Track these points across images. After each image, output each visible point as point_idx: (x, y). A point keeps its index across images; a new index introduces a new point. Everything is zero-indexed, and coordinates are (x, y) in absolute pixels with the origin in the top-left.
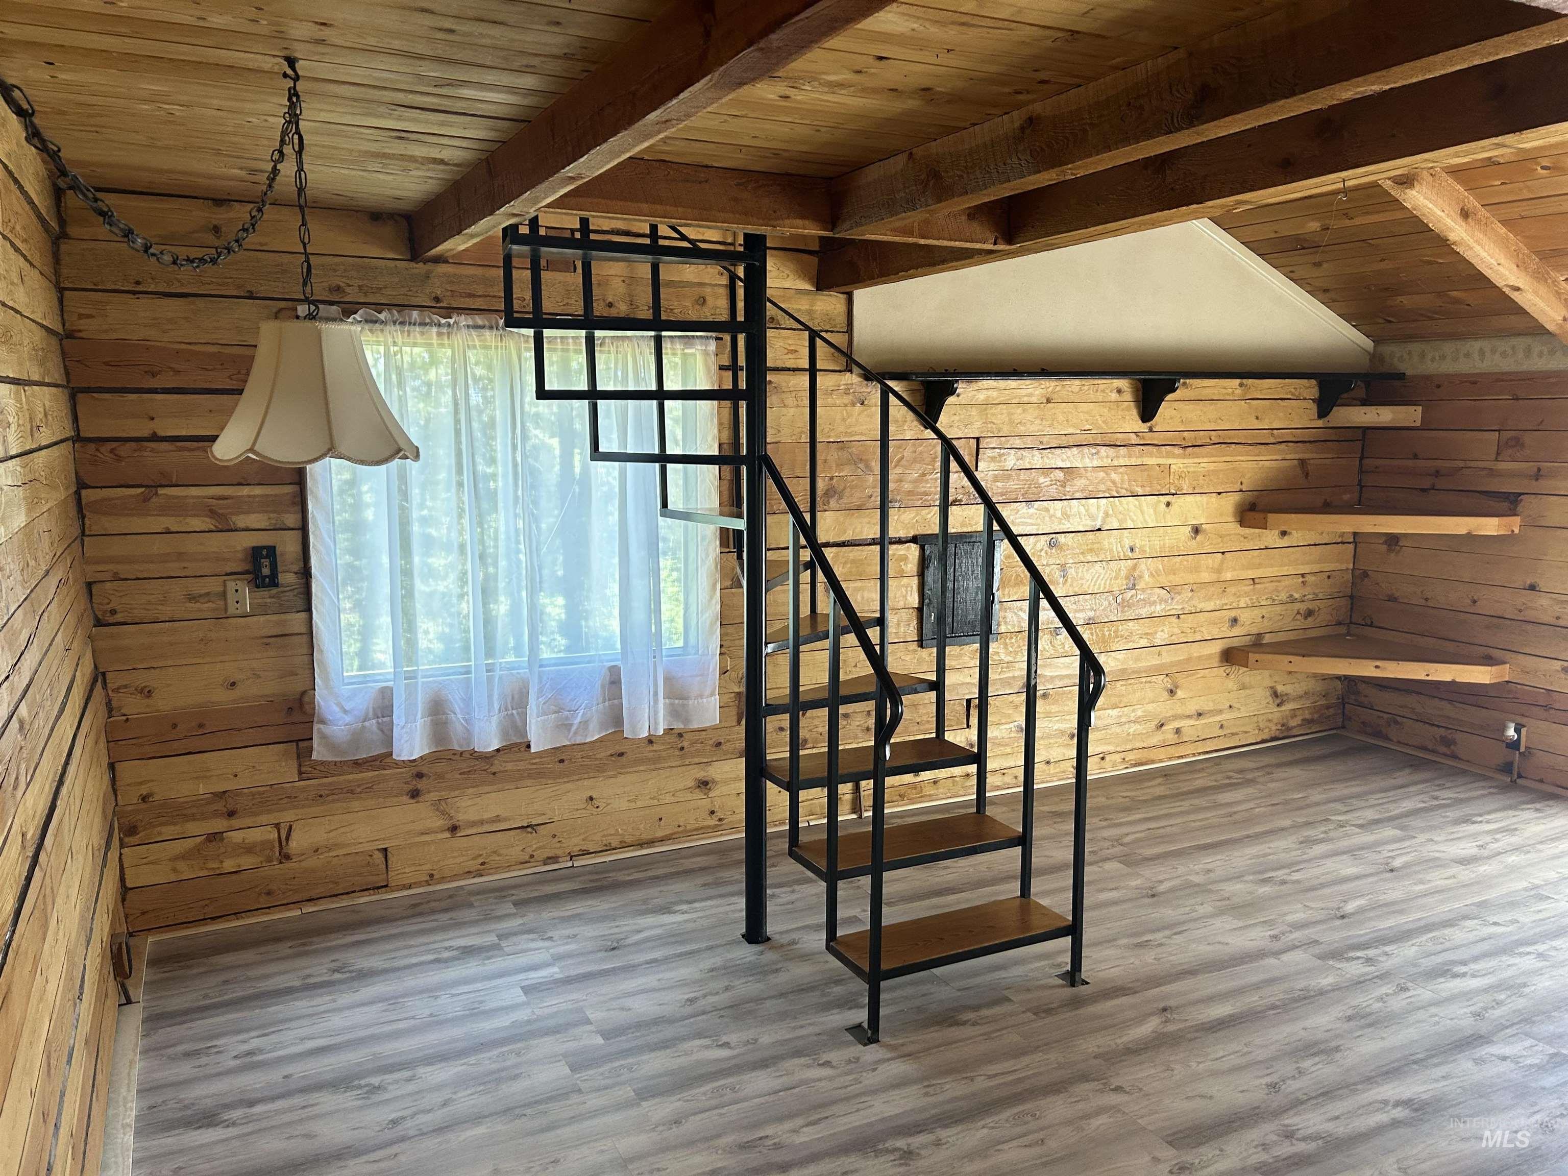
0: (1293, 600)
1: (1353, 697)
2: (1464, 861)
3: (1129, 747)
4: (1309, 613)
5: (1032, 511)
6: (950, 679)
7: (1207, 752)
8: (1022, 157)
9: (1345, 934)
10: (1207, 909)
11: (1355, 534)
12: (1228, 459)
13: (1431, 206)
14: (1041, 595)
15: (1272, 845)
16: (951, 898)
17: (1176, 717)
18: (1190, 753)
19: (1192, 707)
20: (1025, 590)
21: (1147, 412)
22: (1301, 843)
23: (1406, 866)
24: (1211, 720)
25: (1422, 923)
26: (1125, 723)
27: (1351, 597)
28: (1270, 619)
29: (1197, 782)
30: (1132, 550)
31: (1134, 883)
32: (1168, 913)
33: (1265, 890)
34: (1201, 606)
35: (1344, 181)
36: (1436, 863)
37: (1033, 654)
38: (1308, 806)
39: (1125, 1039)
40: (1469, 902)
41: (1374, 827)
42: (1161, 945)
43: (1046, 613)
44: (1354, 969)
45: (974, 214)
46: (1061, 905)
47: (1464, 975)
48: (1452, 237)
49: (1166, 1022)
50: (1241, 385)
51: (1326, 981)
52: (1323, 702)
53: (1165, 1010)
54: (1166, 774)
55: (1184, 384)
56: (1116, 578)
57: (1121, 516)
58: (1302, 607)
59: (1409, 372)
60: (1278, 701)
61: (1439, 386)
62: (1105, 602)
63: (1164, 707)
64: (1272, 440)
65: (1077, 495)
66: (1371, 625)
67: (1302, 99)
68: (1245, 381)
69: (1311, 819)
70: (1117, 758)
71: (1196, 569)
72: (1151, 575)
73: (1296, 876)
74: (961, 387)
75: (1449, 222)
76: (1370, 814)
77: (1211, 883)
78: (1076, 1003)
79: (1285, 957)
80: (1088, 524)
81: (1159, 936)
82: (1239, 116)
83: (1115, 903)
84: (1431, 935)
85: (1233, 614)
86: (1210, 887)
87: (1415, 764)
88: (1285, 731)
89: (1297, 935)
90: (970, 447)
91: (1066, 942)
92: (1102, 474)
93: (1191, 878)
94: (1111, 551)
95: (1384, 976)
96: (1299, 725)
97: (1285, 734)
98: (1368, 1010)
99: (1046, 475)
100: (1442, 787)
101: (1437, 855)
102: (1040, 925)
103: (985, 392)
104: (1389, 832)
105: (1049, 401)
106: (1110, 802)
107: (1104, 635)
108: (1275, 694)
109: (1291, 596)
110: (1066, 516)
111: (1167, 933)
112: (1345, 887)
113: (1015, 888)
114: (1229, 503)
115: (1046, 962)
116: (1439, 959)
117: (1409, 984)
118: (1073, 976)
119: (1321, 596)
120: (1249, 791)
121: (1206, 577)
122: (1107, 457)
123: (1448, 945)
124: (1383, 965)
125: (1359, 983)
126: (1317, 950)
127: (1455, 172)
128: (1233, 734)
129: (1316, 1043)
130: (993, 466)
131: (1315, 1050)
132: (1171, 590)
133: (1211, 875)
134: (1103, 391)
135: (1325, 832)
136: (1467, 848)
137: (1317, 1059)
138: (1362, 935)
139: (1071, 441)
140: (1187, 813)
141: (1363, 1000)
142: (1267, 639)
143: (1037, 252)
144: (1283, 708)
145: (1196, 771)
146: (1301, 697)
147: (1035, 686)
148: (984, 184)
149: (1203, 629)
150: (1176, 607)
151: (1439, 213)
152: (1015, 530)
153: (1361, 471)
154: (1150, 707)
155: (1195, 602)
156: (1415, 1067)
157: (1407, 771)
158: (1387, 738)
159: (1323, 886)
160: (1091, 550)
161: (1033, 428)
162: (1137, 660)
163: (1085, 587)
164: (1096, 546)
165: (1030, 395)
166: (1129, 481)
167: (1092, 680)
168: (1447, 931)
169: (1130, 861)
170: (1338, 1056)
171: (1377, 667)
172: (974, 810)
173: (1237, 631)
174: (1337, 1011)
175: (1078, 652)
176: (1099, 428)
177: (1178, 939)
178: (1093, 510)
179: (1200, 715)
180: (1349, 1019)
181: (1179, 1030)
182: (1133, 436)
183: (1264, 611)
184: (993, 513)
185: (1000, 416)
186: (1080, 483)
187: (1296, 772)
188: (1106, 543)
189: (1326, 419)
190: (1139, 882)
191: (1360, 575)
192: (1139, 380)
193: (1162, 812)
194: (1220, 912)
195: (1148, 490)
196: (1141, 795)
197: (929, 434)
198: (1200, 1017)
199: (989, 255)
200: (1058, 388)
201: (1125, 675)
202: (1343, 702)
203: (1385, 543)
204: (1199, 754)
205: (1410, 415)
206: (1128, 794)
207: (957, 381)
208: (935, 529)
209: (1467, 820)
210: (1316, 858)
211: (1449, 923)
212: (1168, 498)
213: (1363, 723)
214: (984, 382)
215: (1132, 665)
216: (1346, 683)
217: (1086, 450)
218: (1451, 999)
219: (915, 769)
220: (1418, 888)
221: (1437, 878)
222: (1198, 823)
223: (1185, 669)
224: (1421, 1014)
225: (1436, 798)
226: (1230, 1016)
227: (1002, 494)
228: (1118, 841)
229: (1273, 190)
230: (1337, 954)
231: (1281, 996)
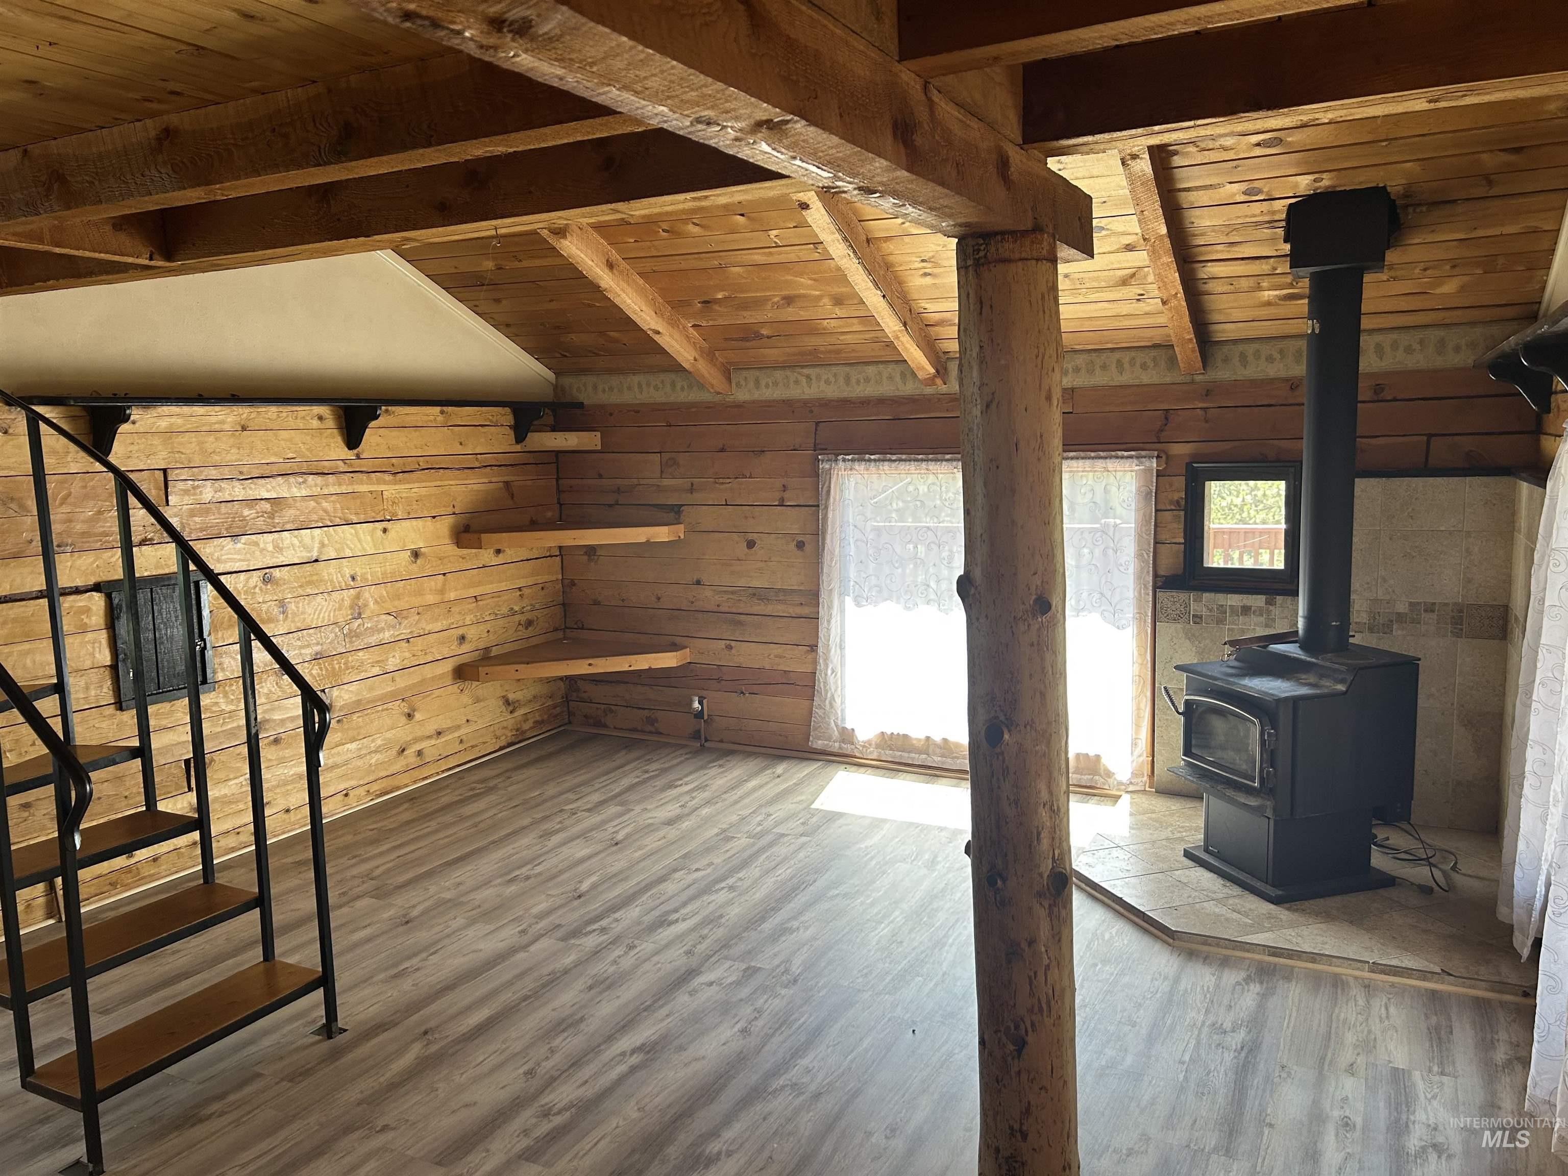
0: (513, 613)
1: (575, 694)
2: (670, 822)
3: (372, 778)
4: (529, 623)
5: (239, 545)
6: (157, 742)
7: (450, 769)
8: (162, 171)
9: (582, 911)
10: (460, 921)
11: (560, 548)
12: (438, 483)
13: (582, 255)
14: (253, 637)
15: (515, 845)
16: (184, 985)
17: (416, 740)
18: (434, 773)
19: (431, 727)
20: (234, 634)
21: (353, 439)
22: (541, 837)
23: (628, 836)
24: (450, 737)
25: (643, 884)
26: (365, 755)
27: (564, 604)
28: (495, 632)
29: (443, 799)
30: (353, 579)
31: (386, 915)
32: (423, 936)
33: (513, 888)
34: (428, 628)
35: (496, 229)
36: (650, 828)
37: (251, 700)
38: (545, 801)
39: (388, 1075)
40: (677, 856)
41: (600, 808)
42: (418, 969)
43: (260, 655)
44: (590, 942)
45: (121, 224)
46: (310, 958)
47: (677, 921)
48: (603, 284)
49: (427, 1045)
50: (442, 412)
51: (569, 960)
52: (550, 703)
53: (426, 1033)
54: (411, 798)
55: (387, 411)
56: (340, 609)
57: (338, 546)
58: (523, 618)
59: (586, 402)
60: (511, 708)
61: (611, 414)
62: (330, 635)
63: (403, 732)
64: (477, 465)
65: (288, 527)
66: (582, 628)
67: (439, 150)
68: (445, 408)
69: (548, 813)
70: (361, 791)
71: (420, 593)
72: (376, 602)
73: (538, 869)
74: (136, 413)
75: (598, 270)
76: (596, 797)
77: (462, 896)
78: (335, 1055)
79: (532, 949)
80: (304, 556)
81: (415, 961)
82: (384, 158)
83: (369, 940)
84: (649, 894)
85: (460, 632)
86: (461, 899)
87: (629, 745)
88: (520, 735)
89: (543, 924)
90: (156, 480)
91: (318, 995)
92: (313, 504)
93: (443, 895)
94: (332, 581)
95: (614, 942)
96: (531, 728)
97: (520, 738)
98: (605, 975)
99: (251, 508)
100: (650, 761)
101: (650, 821)
102: (287, 986)
103: (168, 419)
104: (613, 809)
105: (244, 429)
106: (359, 837)
107: (334, 668)
108: (507, 702)
109: (512, 609)
110: (278, 549)
111: (424, 955)
112: (580, 868)
113: (257, 954)
114: (444, 526)
115: (300, 1022)
116: (656, 913)
117: (636, 942)
118: (330, 1028)
119: (537, 606)
120: (492, 798)
121: (431, 599)
122: (316, 485)
123: (663, 898)
124: (615, 930)
125: (596, 953)
126: (560, 933)
127: (598, 227)
128: (473, 747)
129: (564, 1020)
130: (187, 499)
131: (564, 1026)
132: (398, 615)
133: (461, 887)
134: (303, 418)
135: (560, 822)
136: (671, 810)
137: (566, 1034)
138: (596, 909)
139: (275, 470)
140: (436, 831)
141: (601, 967)
142: (494, 652)
143: (204, 271)
144: (516, 714)
145: (440, 789)
146: (530, 701)
147: (257, 734)
148: (121, 194)
149: (434, 650)
150: (404, 632)
151: (590, 263)
152: (217, 568)
153: (559, 491)
154: (389, 735)
155: (423, 624)
156: (645, 1014)
157: (623, 752)
158: (605, 726)
159: (561, 872)
160: (310, 583)
161: (232, 456)
162: (371, 689)
163: (308, 620)
164: (315, 578)
165: (222, 422)
166: (342, 509)
167: (317, 719)
168: (662, 887)
169: (382, 893)
170: (582, 1026)
171: (590, 665)
172: (202, 881)
173: (466, 648)
174: (580, 984)
175: (299, 693)
176: (303, 457)
177: (434, 959)
178: (307, 540)
179: (439, 733)
180: (590, 988)
181: (442, 1048)
182: (340, 463)
183: (488, 626)
184: (187, 552)
185: (189, 446)
186: (290, 513)
187: (533, 772)
188: (325, 574)
189: (524, 444)
190: (392, 912)
191: (568, 584)
192: (340, 407)
193: (412, 836)
194: (472, 922)
195: (362, 518)
196: (388, 824)
197: (98, 466)
198: (461, 1029)
199: (146, 272)
200: (253, 416)
201: (358, 707)
202: (567, 699)
203: (586, 553)
204: (443, 772)
205: (589, 440)
206: (375, 826)
207: (129, 407)
208: (118, 574)
209: (671, 786)
210: (555, 848)
211: (662, 879)
212: (385, 524)
213: (585, 716)
214: (165, 408)
215: (367, 695)
216: (567, 682)
217: (292, 479)
218: (667, 946)
219: (128, 849)
220: (637, 855)
221: (651, 842)
222: (447, 840)
223: (420, 690)
224: (647, 966)
225: (647, 772)
226: (488, 1019)
227: (201, 530)
228: (369, 876)
229: (434, 230)
230: (576, 933)
231: (532, 986)
